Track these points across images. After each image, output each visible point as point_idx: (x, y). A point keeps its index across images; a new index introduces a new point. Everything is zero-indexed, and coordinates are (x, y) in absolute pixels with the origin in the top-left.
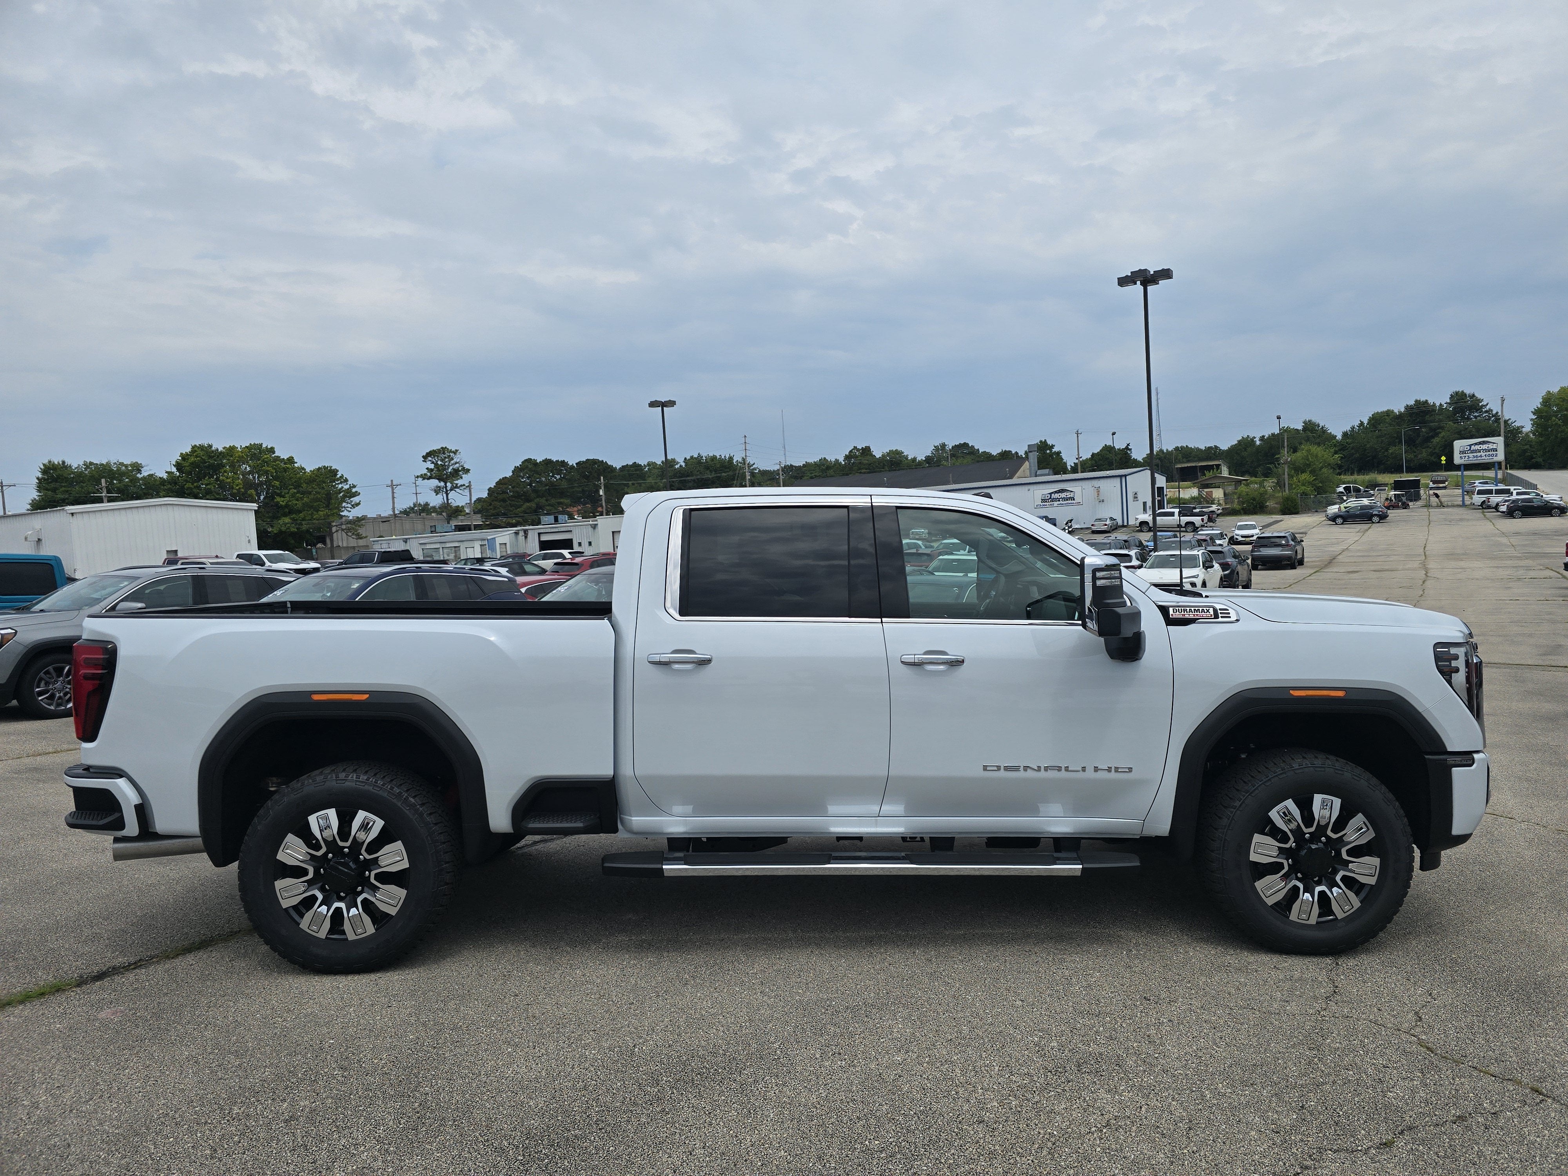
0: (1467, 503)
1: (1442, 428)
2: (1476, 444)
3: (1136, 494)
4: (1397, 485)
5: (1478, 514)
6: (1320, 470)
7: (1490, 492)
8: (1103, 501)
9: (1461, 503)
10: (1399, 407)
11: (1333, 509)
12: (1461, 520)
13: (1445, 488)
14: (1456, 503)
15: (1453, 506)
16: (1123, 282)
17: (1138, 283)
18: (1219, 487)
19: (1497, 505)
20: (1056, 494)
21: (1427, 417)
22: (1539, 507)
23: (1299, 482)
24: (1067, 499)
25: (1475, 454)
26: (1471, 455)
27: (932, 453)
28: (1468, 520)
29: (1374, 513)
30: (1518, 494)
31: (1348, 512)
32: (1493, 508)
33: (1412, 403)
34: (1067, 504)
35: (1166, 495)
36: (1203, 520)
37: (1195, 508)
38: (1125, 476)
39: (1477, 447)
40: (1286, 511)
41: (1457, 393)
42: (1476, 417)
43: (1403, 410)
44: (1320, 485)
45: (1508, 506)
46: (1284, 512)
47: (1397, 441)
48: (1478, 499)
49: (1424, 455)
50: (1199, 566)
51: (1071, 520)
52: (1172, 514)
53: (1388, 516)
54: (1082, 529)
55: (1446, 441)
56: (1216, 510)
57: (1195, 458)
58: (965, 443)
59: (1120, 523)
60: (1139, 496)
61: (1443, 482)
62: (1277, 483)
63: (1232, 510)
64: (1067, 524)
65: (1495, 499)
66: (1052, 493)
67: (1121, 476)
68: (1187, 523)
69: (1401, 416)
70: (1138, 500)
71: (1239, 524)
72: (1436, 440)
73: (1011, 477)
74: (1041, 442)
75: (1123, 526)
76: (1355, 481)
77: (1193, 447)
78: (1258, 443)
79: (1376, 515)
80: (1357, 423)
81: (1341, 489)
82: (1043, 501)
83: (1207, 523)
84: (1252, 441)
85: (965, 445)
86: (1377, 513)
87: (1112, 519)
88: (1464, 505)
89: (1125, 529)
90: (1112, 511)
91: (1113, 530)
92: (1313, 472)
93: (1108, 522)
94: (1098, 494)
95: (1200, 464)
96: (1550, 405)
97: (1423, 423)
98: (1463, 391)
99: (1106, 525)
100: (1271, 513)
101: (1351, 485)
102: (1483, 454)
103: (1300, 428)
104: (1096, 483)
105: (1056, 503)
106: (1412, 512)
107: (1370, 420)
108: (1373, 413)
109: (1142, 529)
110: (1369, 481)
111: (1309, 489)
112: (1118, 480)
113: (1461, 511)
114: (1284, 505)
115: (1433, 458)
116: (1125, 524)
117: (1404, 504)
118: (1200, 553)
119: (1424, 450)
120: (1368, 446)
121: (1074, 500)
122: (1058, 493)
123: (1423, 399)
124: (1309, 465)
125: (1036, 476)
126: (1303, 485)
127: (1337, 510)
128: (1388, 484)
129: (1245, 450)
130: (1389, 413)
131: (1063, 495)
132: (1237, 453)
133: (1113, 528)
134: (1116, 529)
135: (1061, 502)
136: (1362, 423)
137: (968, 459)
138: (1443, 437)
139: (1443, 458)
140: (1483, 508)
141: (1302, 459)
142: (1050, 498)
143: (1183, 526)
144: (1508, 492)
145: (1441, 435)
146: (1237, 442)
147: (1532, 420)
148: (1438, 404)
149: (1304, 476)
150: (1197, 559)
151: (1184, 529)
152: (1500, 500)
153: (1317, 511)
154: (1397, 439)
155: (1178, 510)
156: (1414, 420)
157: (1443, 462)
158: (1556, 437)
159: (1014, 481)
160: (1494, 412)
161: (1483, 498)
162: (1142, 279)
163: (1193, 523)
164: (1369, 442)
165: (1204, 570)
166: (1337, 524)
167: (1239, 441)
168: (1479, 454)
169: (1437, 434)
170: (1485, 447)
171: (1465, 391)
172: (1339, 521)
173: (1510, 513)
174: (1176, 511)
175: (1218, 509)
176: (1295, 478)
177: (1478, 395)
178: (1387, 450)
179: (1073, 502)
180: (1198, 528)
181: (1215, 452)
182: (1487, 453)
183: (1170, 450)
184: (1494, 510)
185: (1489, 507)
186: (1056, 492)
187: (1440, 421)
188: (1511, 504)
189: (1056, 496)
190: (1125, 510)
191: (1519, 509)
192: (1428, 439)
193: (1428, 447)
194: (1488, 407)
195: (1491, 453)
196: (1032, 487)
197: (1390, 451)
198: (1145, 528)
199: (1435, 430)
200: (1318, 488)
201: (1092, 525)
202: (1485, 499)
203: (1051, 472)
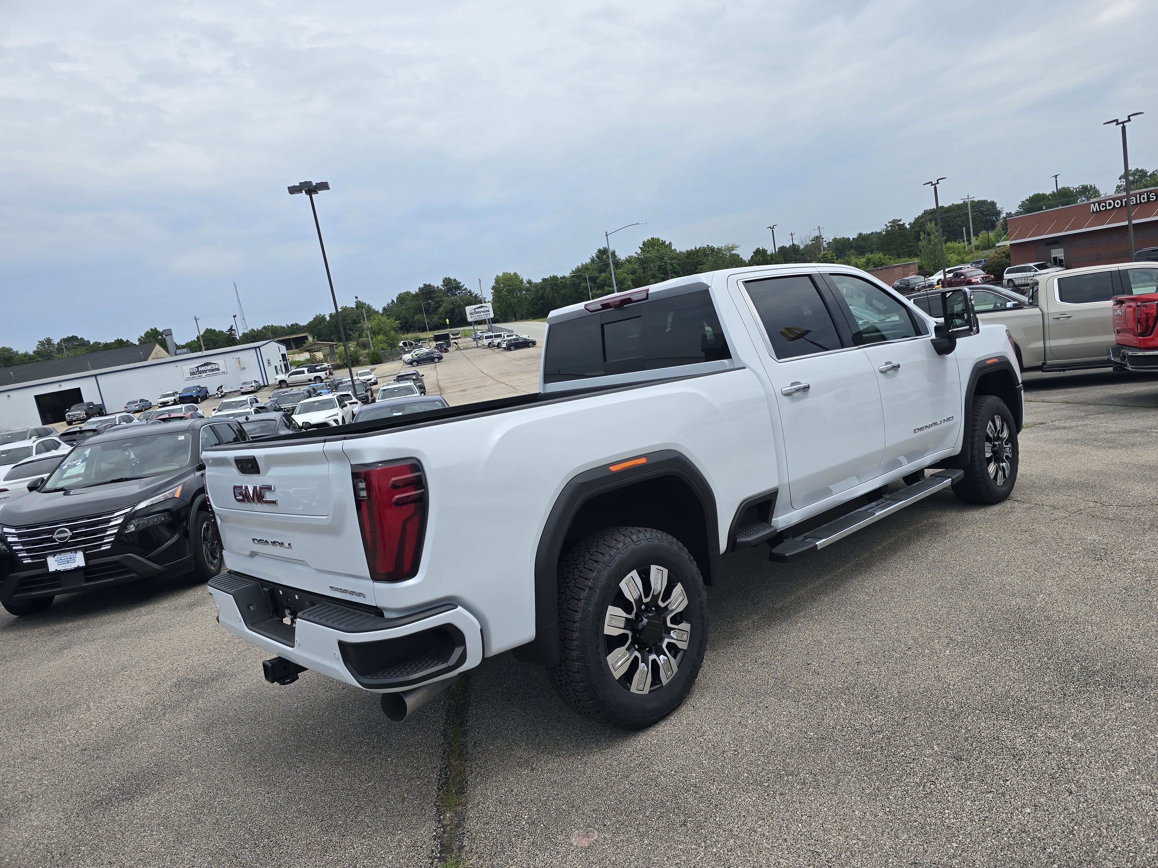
0: (479, 345)
1: (443, 301)
2: (478, 308)
3: (269, 360)
4: (437, 338)
5: (489, 351)
6: (389, 332)
7: (491, 337)
8: (244, 368)
9: (476, 346)
10: (414, 290)
11: (407, 357)
12: (484, 355)
13: (459, 338)
14: (474, 346)
15: (472, 348)
16: (293, 190)
17: (304, 191)
18: (320, 351)
19: (499, 343)
20: (202, 367)
21: (433, 295)
22: (522, 343)
23: (378, 341)
24: (212, 370)
25: (478, 314)
26: (476, 315)
27: (38, 348)
28: (488, 355)
29: (435, 356)
30: (508, 336)
31: (419, 357)
32: (496, 346)
33: (422, 286)
34: (214, 374)
35: (288, 360)
36: (326, 374)
37: (316, 366)
38: (259, 347)
39: (479, 310)
40: (374, 362)
41: (446, 279)
42: (459, 293)
43: (417, 291)
44: (391, 342)
45: (506, 344)
46: (373, 363)
47: (418, 311)
48: (486, 342)
49: (436, 319)
50: (337, 407)
51: (221, 387)
52: (303, 372)
53: (443, 357)
54: (230, 392)
55: (446, 309)
56: (327, 367)
57: (282, 333)
58: (73, 336)
59: (262, 384)
60: (271, 361)
61: (458, 334)
62: (357, 344)
63: (337, 365)
64: (218, 390)
65: (497, 341)
66: (199, 366)
67: (255, 348)
68: (315, 378)
69: (416, 295)
70: (271, 365)
71: (359, 372)
72: (441, 309)
73: (146, 359)
74: (151, 330)
75: (265, 386)
76: (407, 338)
77: (277, 326)
78: (328, 319)
79: (436, 357)
80: (390, 301)
81: (401, 344)
82: (192, 374)
83: (329, 376)
84: (323, 317)
85: (74, 338)
86: (436, 356)
87: (256, 382)
88: (478, 347)
89: (267, 388)
90: (254, 376)
91: (258, 390)
92: (384, 334)
93: (253, 384)
94: (240, 364)
95: (292, 337)
96: (499, 283)
97: (431, 298)
98: (449, 278)
99: (252, 386)
100: (364, 364)
101: (407, 341)
102: (482, 314)
103: (354, 306)
104: (235, 355)
105: (204, 375)
106: (452, 353)
107: (398, 298)
108: (398, 294)
109: (282, 386)
110: (415, 338)
111: (385, 346)
112: (254, 350)
113: (478, 349)
114: (372, 358)
115: (441, 321)
116: (266, 384)
117: (445, 349)
118: (335, 397)
119: (435, 316)
120: (401, 316)
121: (219, 370)
122: (204, 366)
123: (428, 283)
124: (381, 330)
125: (176, 355)
126: (381, 343)
127: (411, 357)
128: (426, 339)
129: (320, 324)
130: (408, 293)
131: (209, 367)
132: (314, 327)
133: (258, 388)
134: (260, 389)
135: (208, 373)
136: (393, 301)
137: (84, 349)
138: (445, 307)
139: (447, 320)
140: (490, 347)
141: (376, 325)
142: (198, 371)
143: (313, 380)
144: (500, 336)
145: (443, 306)
146: (313, 320)
147: (492, 293)
148: (436, 286)
149: (380, 337)
150: (333, 402)
151: (314, 382)
152: (500, 341)
153: (393, 360)
154: (418, 310)
155: (307, 368)
156: (426, 297)
157: (448, 323)
158: (506, 303)
159: (149, 362)
160: (469, 290)
161: (490, 340)
162: (307, 189)
163: (320, 377)
164: (401, 313)
165: (340, 409)
166: (414, 366)
167: (314, 319)
168: (480, 314)
169: (440, 306)
170: (482, 309)
171: (450, 278)
172: (415, 364)
173: (508, 348)
174: (306, 369)
175: (329, 366)
176: (374, 339)
177: (458, 280)
178: (413, 318)
179: (218, 372)
180: (323, 380)
181: (297, 328)
182: (485, 313)
183: (260, 329)
184: (497, 348)
185: (494, 346)
186: (202, 366)
187: (441, 297)
188: (508, 342)
189: (203, 368)
190: (264, 373)
191: (513, 345)
192: (436, 309)
193: (437, 314)
194: (464, 287)
195: (486, 313)
196: (179, 364)
197: (416, 318)
198: (284, 385)
199: (439, 303)
200: (390, 344)
201: (241, 388)
202: (490, 341)
203: (189, 350)
